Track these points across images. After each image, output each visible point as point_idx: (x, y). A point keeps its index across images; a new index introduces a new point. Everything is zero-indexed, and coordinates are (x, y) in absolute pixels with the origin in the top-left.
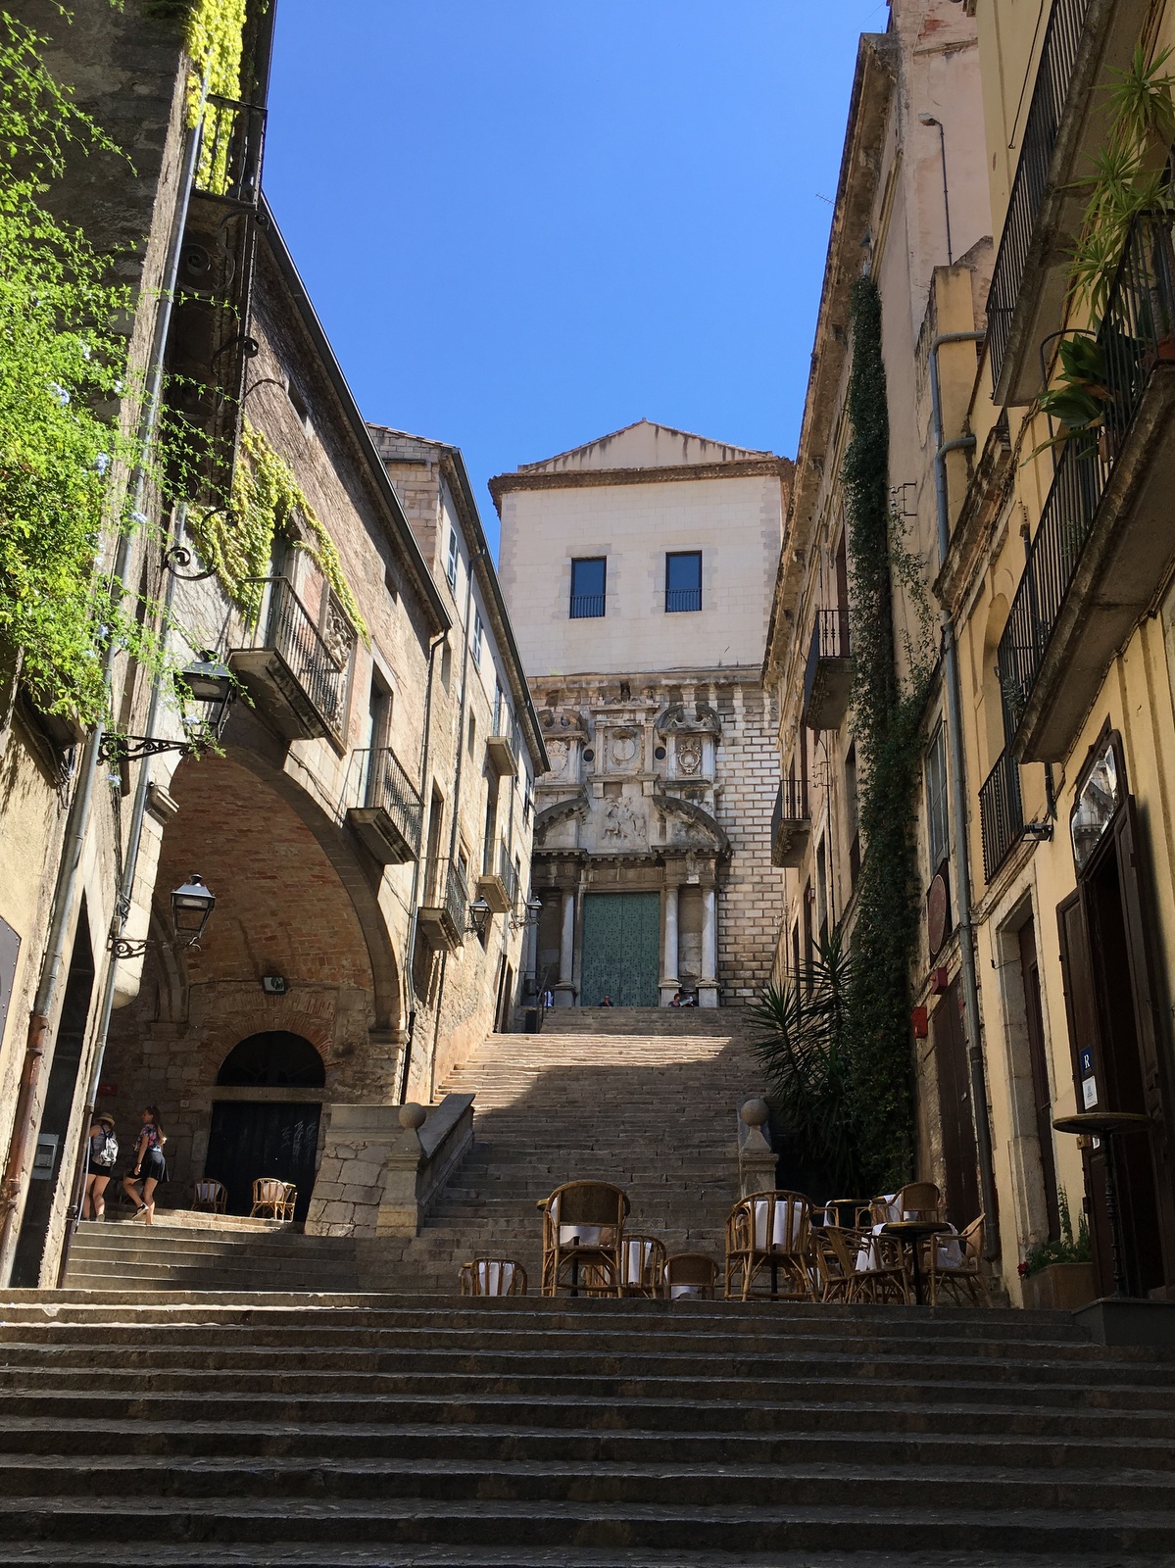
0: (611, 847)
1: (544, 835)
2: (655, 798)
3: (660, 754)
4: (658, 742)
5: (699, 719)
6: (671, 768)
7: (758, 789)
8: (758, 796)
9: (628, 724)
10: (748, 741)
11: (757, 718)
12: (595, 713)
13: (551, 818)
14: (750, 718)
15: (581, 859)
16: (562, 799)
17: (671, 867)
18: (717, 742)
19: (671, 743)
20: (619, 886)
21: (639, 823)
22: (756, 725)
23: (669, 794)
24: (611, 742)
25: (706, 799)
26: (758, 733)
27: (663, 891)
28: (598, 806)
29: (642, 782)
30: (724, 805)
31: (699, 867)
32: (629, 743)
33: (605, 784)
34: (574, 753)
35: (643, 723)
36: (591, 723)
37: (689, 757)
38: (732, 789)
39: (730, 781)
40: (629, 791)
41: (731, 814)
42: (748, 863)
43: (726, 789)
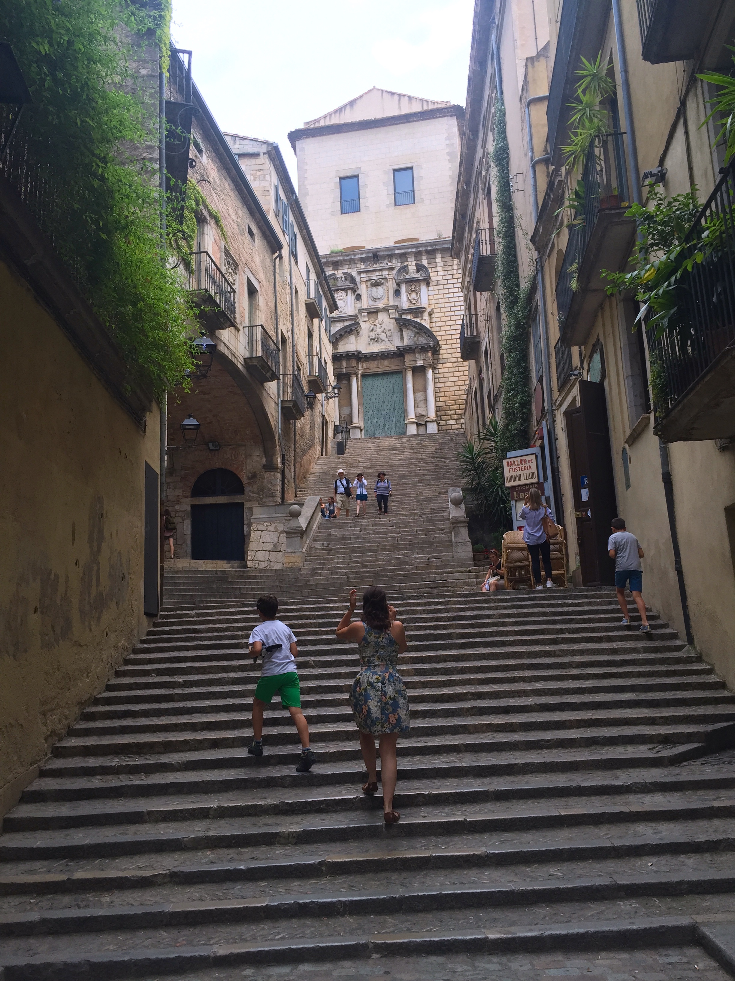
0: (375, 348)
1: (337, 345)
2: (396, 319)
3: (397, 293)
4: (395, 286)
5: (418, 271)
6: (404, 302)
7: (453, 309)
8: (453, 313)
9: (378, 277)
10: (446, 282)
11: (450, 268)
12: (360, 273)
13: (341, 335)
14: (446, 269)
15: (358, 357)
16: (346, 324)
17: (408, 358)
18: (428, 284)
19: (404, 287)
20: (380, 370)
21: (388, 333)
22: (450, 272)
23: (404, 317)
24: (369, 290)
25: (424, 318)
26: (450, 277)
27: (404, 371)
28: (365, 326)
29: (388, 311)
30: (434, 320)
31: (423, 356)
32: (380, 288)
33: (368, 313)
34: (350, 297)
35: (387, 276)
36: (358, 279)
37: (414, 295)
38: (438, 310)
39: (437, 306)
40: (382, 316)
41: (438, 324)
42: (449, 351)
43: (435, 311)
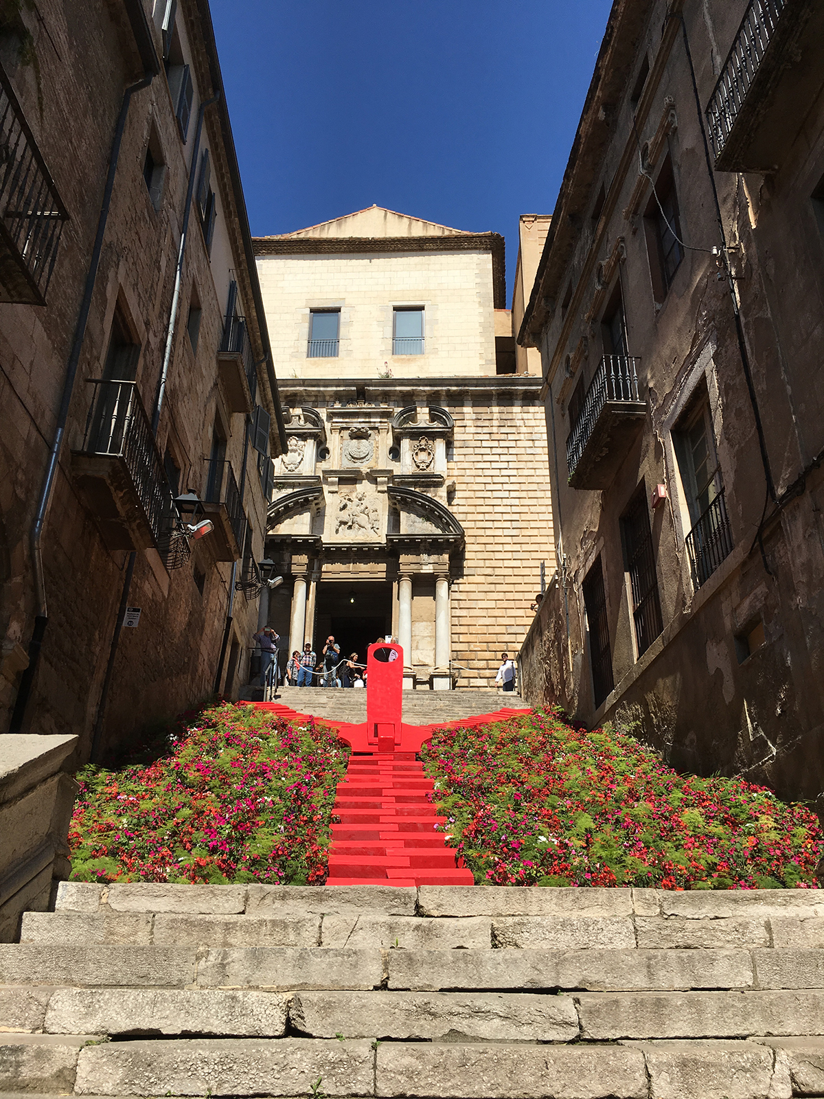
0: (346, 537)
2: (389, 493)
3: (395, 453)
4: (392, 442)
5: (432, 420)
6: (406, 466)
7: (489, 487)
9: (363, 425)
10: (479, 444)
11: (487, 423)
12: (332, 415)
14: (479, 423)
15: (313, 547)
16: (297, 489)
17: (405, 558)
19: (406, 444)
20: (352, 576)
21: (372, 516)
24: (345, 442)
25: (439, 494)
26: (487, 437)
27: (395, 581)
28: (331, 501)
29: (376, 478)
30: (455, 502)
31: (433, 558)
32: (364, 442)
33: (340, 479)
34: (310, 447)
35: (377, 425)
36: (328, 426)
37: (423, 456)
38: (464, 487)
39: (461, 479)
40: (365, 487)
41: (462, 509)
42: (480, 556)
43: (458, 487)
